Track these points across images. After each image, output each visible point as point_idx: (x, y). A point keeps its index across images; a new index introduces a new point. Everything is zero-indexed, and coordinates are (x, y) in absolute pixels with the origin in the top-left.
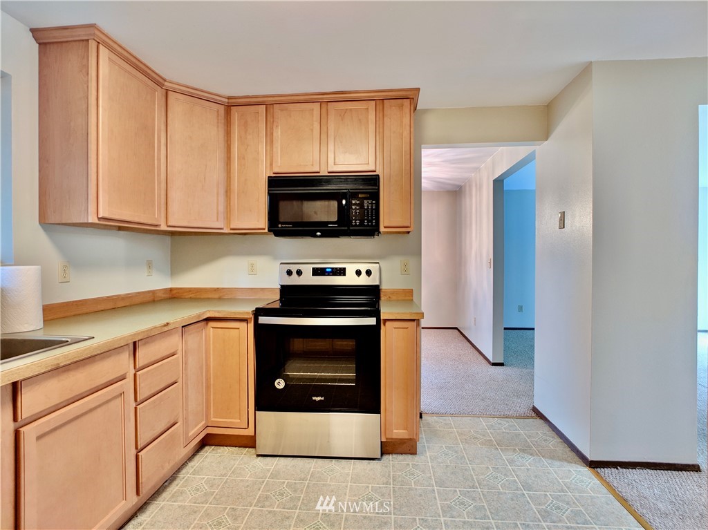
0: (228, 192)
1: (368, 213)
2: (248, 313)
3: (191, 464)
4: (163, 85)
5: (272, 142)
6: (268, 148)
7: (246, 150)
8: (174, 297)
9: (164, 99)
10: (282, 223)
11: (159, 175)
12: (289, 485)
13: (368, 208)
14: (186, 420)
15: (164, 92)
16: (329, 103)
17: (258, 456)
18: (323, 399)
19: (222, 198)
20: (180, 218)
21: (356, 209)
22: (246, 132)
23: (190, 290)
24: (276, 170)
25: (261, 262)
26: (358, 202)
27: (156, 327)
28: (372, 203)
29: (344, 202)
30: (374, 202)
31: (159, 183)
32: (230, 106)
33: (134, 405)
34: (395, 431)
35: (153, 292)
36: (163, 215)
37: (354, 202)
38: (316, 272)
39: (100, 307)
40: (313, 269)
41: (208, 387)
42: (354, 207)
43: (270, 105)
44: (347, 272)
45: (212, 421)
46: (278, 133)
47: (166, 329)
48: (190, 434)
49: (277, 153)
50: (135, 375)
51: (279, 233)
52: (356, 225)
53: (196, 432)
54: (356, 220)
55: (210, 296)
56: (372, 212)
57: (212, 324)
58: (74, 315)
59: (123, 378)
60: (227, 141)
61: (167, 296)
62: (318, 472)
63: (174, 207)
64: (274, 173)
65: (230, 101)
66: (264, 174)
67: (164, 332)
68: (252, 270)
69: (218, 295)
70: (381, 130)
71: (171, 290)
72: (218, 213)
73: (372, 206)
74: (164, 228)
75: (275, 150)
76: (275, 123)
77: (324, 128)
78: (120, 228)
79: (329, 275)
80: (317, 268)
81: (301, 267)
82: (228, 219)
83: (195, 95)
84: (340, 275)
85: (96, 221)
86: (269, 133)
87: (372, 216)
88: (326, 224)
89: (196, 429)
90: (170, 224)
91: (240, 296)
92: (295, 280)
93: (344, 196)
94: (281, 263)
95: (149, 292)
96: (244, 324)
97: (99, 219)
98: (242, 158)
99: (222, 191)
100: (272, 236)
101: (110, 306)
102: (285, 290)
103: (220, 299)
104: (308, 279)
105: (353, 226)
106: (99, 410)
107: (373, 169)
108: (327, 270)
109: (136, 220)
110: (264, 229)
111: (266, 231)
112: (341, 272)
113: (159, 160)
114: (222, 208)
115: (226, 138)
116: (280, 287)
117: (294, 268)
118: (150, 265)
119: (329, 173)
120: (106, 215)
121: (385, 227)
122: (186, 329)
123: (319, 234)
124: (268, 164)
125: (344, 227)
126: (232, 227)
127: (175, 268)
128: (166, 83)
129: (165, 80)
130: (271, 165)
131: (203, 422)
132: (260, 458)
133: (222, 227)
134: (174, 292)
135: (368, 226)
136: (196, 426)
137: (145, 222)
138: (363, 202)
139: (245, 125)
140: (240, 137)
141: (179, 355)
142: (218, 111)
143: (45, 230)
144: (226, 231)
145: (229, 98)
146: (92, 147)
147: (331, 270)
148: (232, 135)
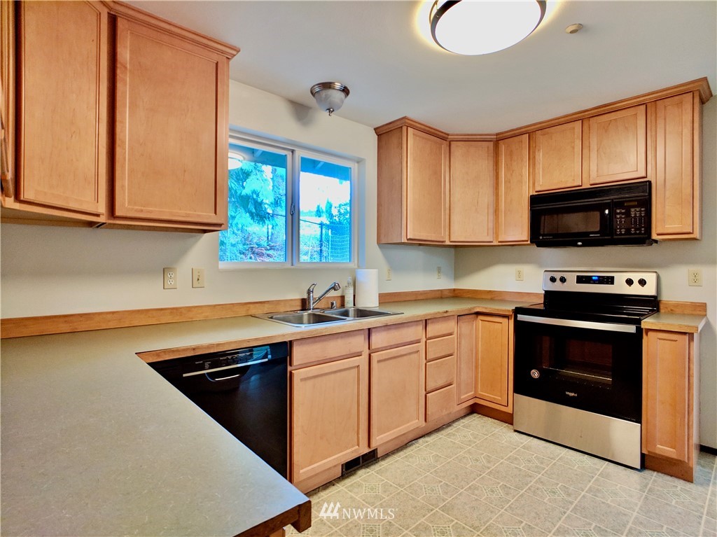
0: (496, 211)
1: (635, 222)
2: (509, 311)
3: (462, 421)
4: (447, 138)
5: (534, 164)
6: (531, 170)
7: (512, 175)
8: (456, 295)
9: (448, 148)
10: (543, 235)
11: (445, 205)
12: (537, 458)
13: (635, 216)
14: (459, 385)
15: (448, 143)
16: (591, 119)
17: (516, 431)
18: (576, 395)
19: (491, 217)
20: (460, 234)
21: (621, 218)
22: (511, 160)
23: (469, 291)
24: (538, 189)
25: (527, 269)
26: (623, 211)
27: (439, 313)
28: (641, 211)
29: (607, 212)
30: (643, 209)
31: (445, 210)
32: (498, 141)
33: (425, 362)
34: (658, 446)
35: (441, 291)
36: (447, 233)
37: (618, 211)
38: (581, 280)
39: (408, 298)
40: (578, 277)
41: (477, 367)
42: (618, 216)
43: (531, 133)
44: (616, 281)
45: (480, 394)
46: (540, 156)
47: (446, 315)
48: (462, 397)
49: (539, 173)
50: (426, 342)
51: (541, 244)
52: (621, 234)
53: (467, 397)
54: (620, 229)
55: (483, 297)
56: (640, 220)
57: (481, 317)
58: (394, 302)
59: (418, 341)
60: (496, 170)
61: (451, 295)
62: (567, 458)
63: (456, 227)
64: (536, 192)
65: (498, 136)
66: (526, 193)
67: (445, 317)
68: (519, 276)
69: (492, 296)
70: (654, 133)
71: (454, 290)
72: (488, 229)
73: (640, 214)
74: (448, 243)
75: (537, 171)
76: (537, 147)
77: (586, 143)
78: (420, 245)
79: (594, 283)
80: (582, 277)
81: (565, 275)
82: (496, 234)
83: (470, 139)
84: (607, 283)
85: (406, 241)
86: (531, 157)
87: (640, 223)
88: (587, 234)
89: (466, 395)
90: (452, 240)
91: (508, 298)
92: (558, 287)
93: (606, 206)
94: (545, 271)
95: (439, 290)
96: (506, 320)
97: (408, 240)
98: (508, 182)
99: (491, 211)
100: (535, 246)
101: (413, 298)
102: (548, 294)
103: (492, 299)
104: (572, 286)
105: (617, 235)
106: (405, 357)
107: (644, 175)
108: (594, 278)
109: (430, 239)
110: (527, 241)
111: (529, 242)
112: (610, 280)
113: (445, 193)
114: (491, 225)
115: (495, 167)
116: (544, 292)
117: (558, 276)
118: (439, 270)
119: (591, 185)
120: (412, 237)
121: (658, 235)
122: (461, 317)
123: (580, 243)
124: (531, 185)
125: (607, 237)
126: (500, 240)
127: (458, 273)
128: (450, 137)
129: (448, 135)
130: (534, 184)
131: (473, 393)
132: (516, 433)
133: (492, 240)
134: (456, 292)
135: (635, 234)
136: (466, 393)
137: (435, 239)
138: (630, 211)
139: (510, 154)
140: (506, 165)
141: (455, 336)
142: (488, 148)
143: (380, 248)
144: (495, 243)
145: (497, 134)
146: (404, 194)
147: (597, 278)
148: (500, 164)
